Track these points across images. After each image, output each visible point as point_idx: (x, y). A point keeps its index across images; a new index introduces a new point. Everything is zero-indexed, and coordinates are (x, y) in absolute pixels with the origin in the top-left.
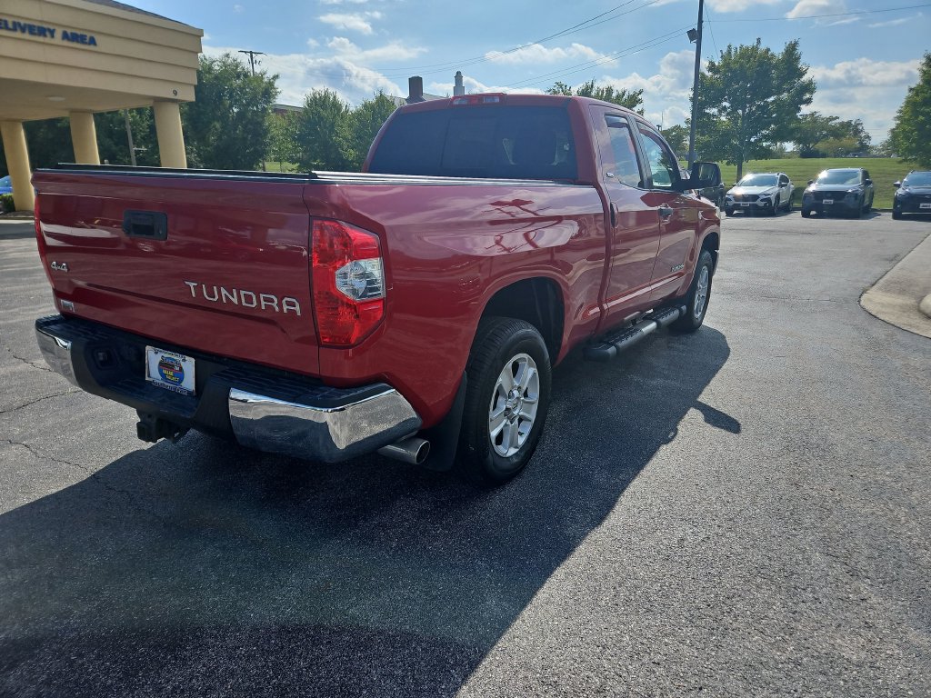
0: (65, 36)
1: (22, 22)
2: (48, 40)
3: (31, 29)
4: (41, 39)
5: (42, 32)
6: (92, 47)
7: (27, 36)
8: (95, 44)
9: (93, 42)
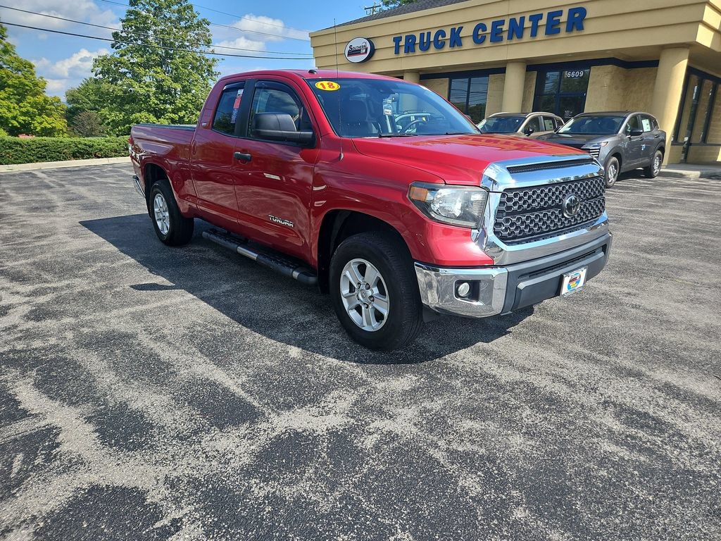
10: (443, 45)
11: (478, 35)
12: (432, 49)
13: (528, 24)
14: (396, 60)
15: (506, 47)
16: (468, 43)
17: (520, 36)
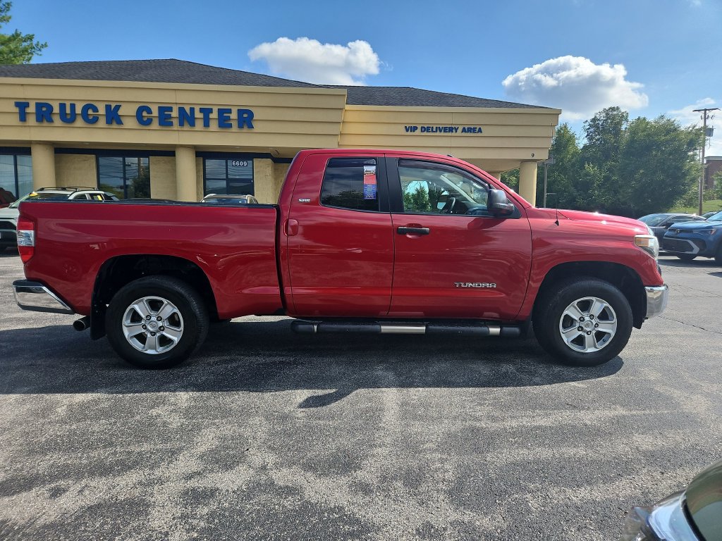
0: (464, 130)
1: (441, 127)
2: (454, 134)
3: (445, 130)
4: (450, 134)
5: (451, 130)
6: (479, 134)
7: (442, 134)
8: (481, 132)
9: (480, 130)
10: (95, 120)
11: (143, 117)
12: (80, 122)
13: (198, 115)
14: (21, 128)
15: (177, 133)
16: (130, 123)
17: (193, 125)
